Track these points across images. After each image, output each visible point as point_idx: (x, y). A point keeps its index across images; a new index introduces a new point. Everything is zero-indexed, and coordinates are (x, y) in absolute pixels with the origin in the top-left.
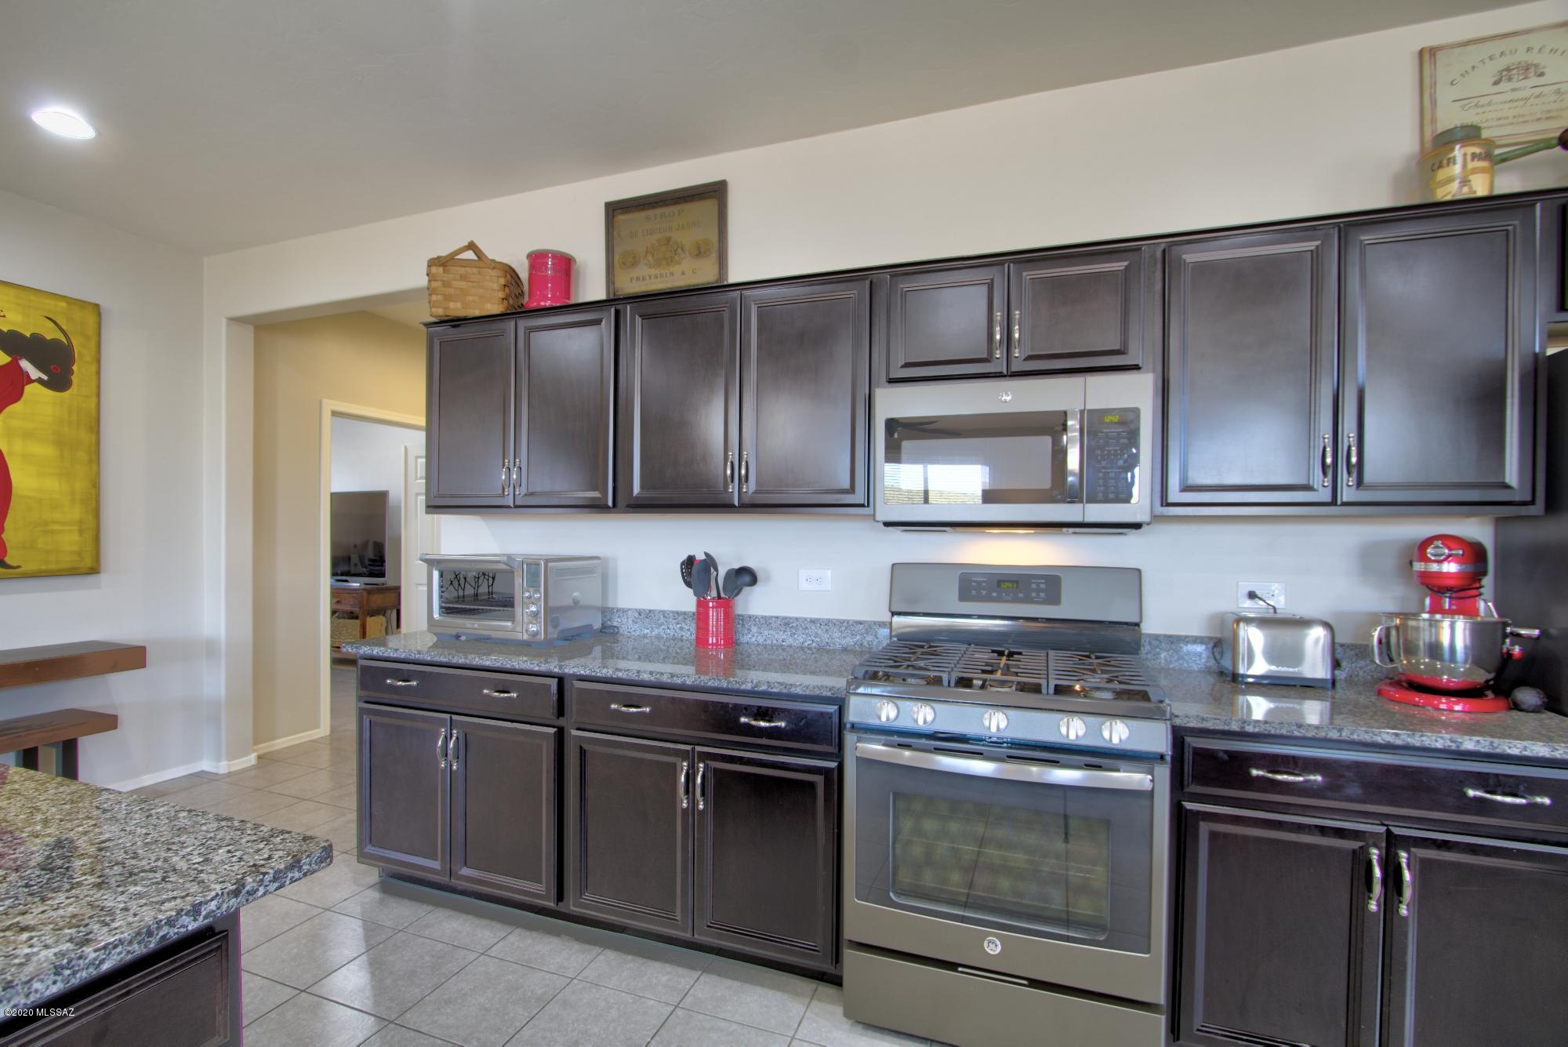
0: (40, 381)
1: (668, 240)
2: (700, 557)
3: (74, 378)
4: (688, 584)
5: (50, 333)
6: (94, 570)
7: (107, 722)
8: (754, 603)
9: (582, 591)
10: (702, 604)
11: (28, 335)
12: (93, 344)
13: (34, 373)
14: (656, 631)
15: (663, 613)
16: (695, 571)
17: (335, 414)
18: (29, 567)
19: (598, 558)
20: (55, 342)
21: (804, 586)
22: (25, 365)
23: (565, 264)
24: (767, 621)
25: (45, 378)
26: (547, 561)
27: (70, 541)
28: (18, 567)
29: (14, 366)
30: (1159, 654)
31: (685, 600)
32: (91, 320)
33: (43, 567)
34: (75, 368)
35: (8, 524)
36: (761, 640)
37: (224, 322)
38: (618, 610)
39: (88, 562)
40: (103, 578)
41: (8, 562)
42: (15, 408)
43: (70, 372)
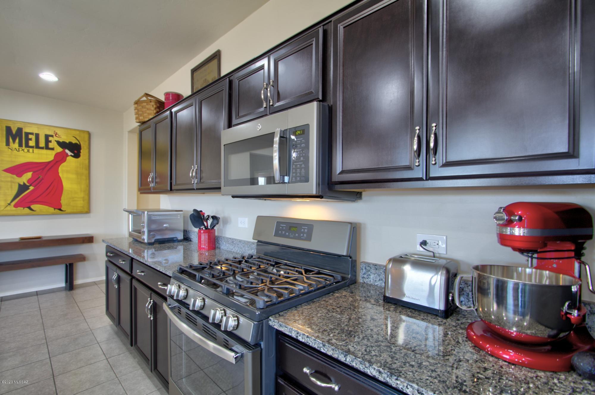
0: (71, 156)
1: (206, 79)
3: (81, 154)
5: (74, 141)
6: (88, 212)
7: (82, 258)
9: (170, 224)
10: (199, 232)
11: (68, 142)
12: (87, 143)
13: (70, 153)
18: (68, 210)
19: (182, 211)
20: (76, 144)
21: (240, 225)
22: (67, 151)
23: (177, 97)
25: (73, 154)
26: (148, 212)
27: (80, 204)
28: (65, 211)
29: (64, 152)
30: (369, 275)
32: (87, 136)
33: (72, 211)
34: (81, 151)
35: (62, 198)
36: (226, 248)
37: (127, 133)
39: (86, 210)
40: (92, 214)
41: (62, 209)
42: (64, 164)
43: (80, 152)
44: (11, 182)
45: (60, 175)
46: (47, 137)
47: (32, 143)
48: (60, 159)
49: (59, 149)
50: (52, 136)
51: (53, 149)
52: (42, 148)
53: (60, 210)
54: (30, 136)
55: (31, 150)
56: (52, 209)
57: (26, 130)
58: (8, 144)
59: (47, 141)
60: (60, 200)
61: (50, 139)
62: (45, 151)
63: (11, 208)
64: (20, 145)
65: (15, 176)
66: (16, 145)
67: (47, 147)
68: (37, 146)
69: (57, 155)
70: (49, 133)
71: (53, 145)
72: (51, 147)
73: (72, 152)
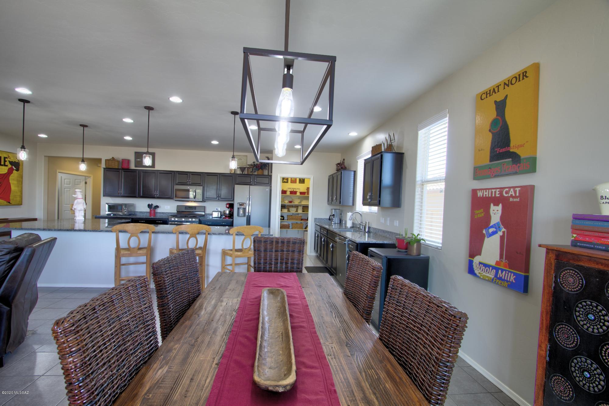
0: (15, 170)
2: (150, 204)
3: (20, 169)
4: (149, 208)
5: (17, 161)
6: (21, 204)
8: (159, 210)
9: (131, 209)
10: (151, 211)
11: (14, 161)
13: (15, 168)
15: (144, 212)
16: (150, 206)
17: (59, 172)
19: (133, 204)
20: (17, 163)
21: (166, 208)
22: (13, 167)
23: (128, 161)
24: (160, 213)
27: (18, 199)
28: (12, 203)
29: (12, 167)
31: (148, 210)
33: (15, 203)
35: (11, 196)
37: (43, 156)
39: (20, 202)
40: (22, 206)
41: (10, 202)
42: (12, 175)
43: (19, 168)
45: (10, 181)
46: (5, 158)
48: (10, 171)
49: (10, 166)
50: (7, 158)
51: (7, 166)
52: (2, 165)
53: (9, 202)
56: (6, 202)
59: (5, 161)
60: (10, 197)
61: (6, 159)
62: (3, 167)
67: (5, 165)
69: (9, 169)
70: (6, 156)
71: (7, 163)
72: (6, 164)
73: (15, 167)
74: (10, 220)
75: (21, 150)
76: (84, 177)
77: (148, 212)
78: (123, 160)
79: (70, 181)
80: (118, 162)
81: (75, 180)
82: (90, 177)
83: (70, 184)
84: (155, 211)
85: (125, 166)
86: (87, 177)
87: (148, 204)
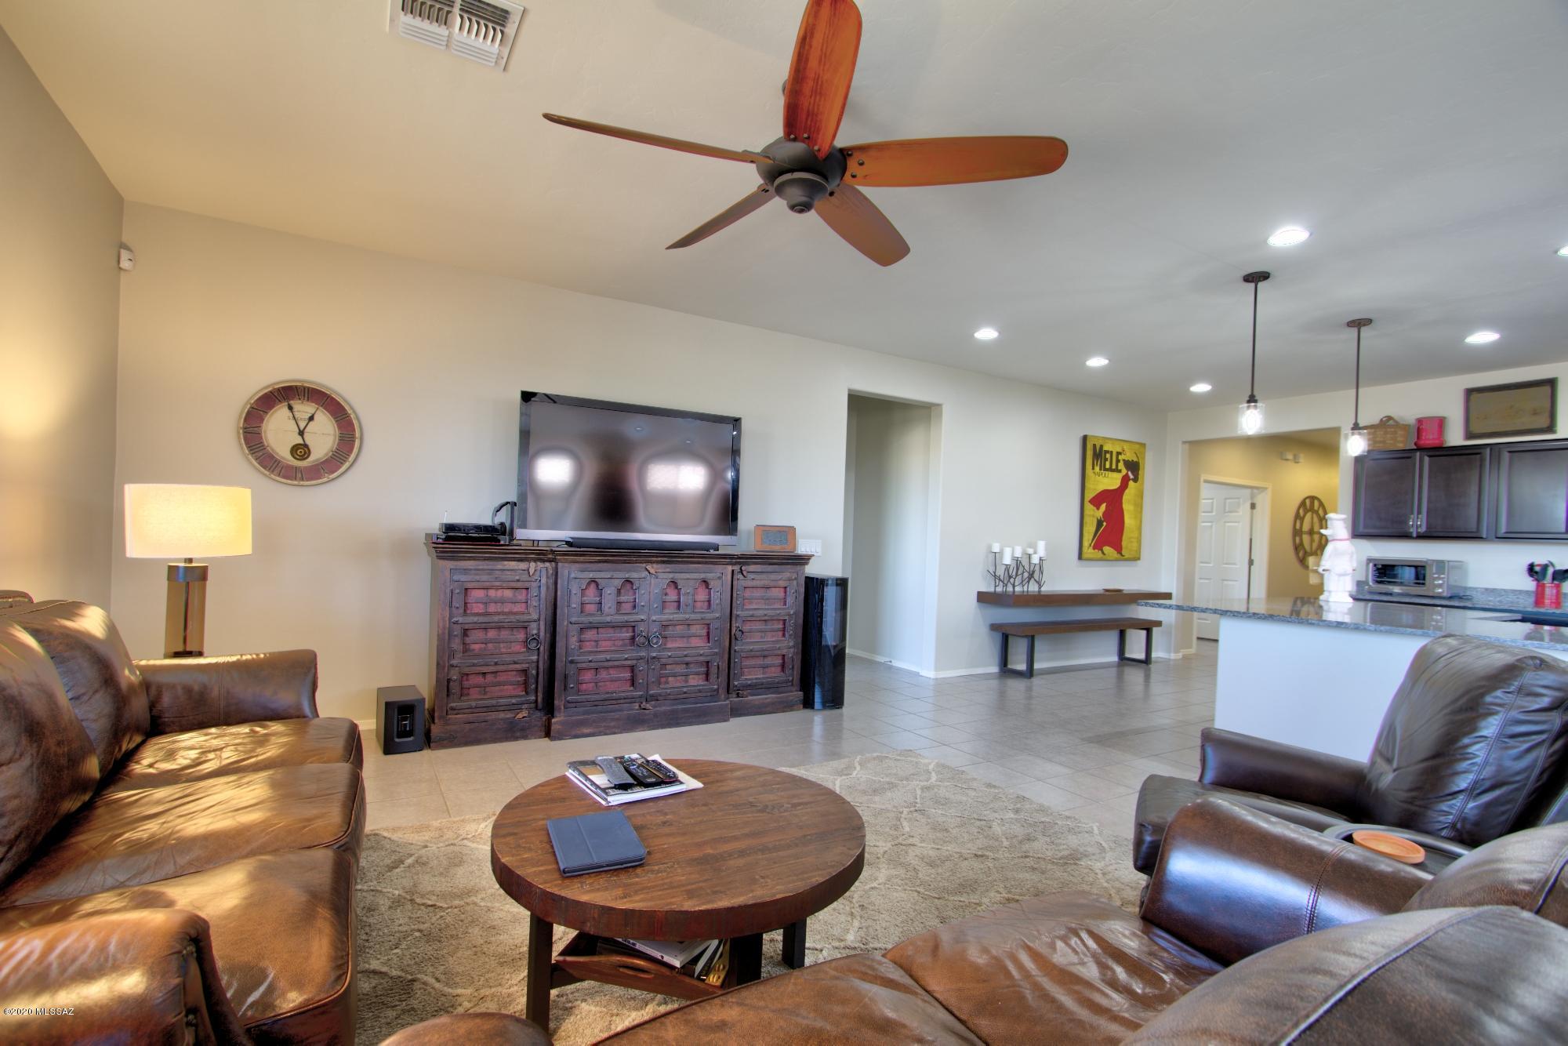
2: (1539, 562)
3: (1139, 476)
4: (1531, 576)
5: (1135, 459)
6: (1139, 559)
9: (1455, 579)
10: (1540, 586)
11: (1130, 460)
13: (1131, 477)
14: (1498, 599)
15: (1505, 590)
16: (1531, 569)
17: (1206, 481)
19: (1459, 562)
20: (1136, 463)
22: (1130, 473)
23: (1441, 422)
25: (1133, 477)
26: (1448, 561)
27: (1135, 545)
28: (1125, 556)
29: (1128, 474)
31: (1529, 584)
32: (1142, 450)
34: (1139, 472)
35: (1123, 539)
37: (1181, 442)
38: (1470, 588)
39: (1137, 555)
40: (1140, 562)
41: (1123, 553)
42: (1127, 491)
43: (1138, 474)
44: (1093, 516)
45: (1124, 507)
46: (1119, 454)
47: (1108, 466)
48: (1125, 483)
49: (1124, 471)
51: (1120, 471)
53: (1121, 554)
54: (1108, 456)
55: (1107, 472)
56: (1116, 553)
57: (1105, 448)
58: (1093, 469)
60: (1121, 541)
61: (1120, 457)
63: (1091, 550)
64: (1100, 470)
65: (1095, 508)
66: (1097, 469)
68: (1111, 470)
69: (1123, 478)
70: (1119, 450)
71: (1121, 466)
72: (1119, 468)
73: (1133, 475)
74: (1125, 592)
75: (1249, 407)
76: (1248, 491)
77: (1527, 592)
78: (1420, 421)
79: (1212, 503)
80: (1406, 427)
81: (1226, 499)
82: (1266, 488)
83: (1212, 512)
84: (1558, 587)
85: (1429, 439)
86: (1255, 491)
87: (1530, 562)
